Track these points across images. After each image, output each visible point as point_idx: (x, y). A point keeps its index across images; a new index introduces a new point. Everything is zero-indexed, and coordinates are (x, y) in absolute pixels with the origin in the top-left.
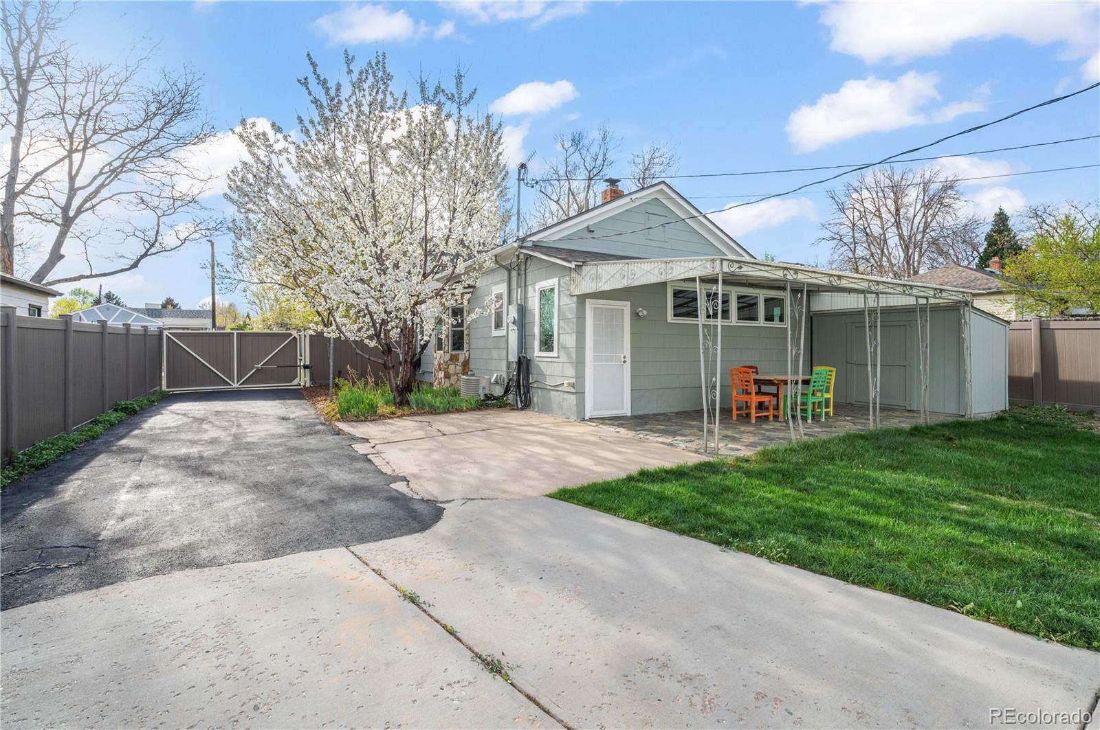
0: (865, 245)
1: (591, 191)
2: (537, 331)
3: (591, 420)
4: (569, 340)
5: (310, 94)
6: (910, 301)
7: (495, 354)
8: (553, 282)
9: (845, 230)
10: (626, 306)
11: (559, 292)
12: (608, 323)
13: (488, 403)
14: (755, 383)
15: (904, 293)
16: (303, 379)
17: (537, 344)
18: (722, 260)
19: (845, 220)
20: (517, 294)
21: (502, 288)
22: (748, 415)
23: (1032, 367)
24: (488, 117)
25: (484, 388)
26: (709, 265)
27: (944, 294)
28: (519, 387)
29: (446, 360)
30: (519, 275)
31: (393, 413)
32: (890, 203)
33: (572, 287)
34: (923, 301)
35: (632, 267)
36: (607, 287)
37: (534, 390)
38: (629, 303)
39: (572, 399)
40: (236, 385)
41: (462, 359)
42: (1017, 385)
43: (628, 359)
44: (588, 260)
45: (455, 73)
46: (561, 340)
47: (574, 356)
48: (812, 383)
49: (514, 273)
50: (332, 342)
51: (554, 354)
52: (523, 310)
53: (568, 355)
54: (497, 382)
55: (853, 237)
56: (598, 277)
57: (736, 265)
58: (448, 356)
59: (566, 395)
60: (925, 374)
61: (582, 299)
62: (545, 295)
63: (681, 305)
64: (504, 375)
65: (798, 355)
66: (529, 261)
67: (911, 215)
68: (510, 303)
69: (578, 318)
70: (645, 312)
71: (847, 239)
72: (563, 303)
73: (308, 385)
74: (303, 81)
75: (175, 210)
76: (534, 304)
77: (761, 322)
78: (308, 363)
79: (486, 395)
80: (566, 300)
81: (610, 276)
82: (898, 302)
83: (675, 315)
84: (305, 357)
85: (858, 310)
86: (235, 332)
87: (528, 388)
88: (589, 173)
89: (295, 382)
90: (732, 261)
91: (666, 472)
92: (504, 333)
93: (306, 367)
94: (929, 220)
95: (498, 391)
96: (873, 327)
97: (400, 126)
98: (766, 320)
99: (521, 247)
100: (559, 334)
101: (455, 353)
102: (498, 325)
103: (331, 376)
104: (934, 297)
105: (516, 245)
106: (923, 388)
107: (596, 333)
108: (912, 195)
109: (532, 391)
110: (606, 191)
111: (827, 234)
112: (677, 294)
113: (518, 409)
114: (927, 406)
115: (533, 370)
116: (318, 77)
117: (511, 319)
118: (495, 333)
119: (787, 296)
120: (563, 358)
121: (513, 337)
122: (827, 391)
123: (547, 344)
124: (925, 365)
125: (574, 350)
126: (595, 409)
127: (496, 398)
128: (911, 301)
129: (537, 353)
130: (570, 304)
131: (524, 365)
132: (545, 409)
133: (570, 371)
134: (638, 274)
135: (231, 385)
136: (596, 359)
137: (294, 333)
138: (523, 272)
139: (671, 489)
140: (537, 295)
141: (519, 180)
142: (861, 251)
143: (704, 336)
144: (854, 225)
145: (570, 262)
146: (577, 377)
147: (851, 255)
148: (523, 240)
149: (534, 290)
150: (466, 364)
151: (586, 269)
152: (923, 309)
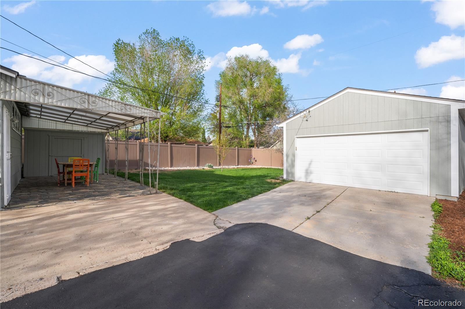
6: (92, 130)
82: (83, 129)
85: (56, 130)
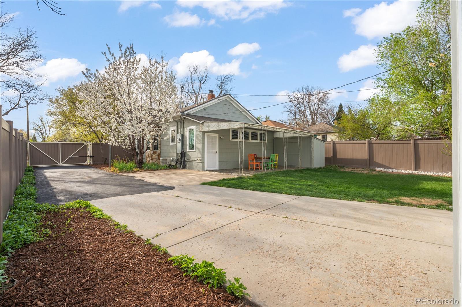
0: (299, 114)
1: (201, 89)
2: (188, 143)
3: (206, 171)
4: (200, 146)
5: (106, 58)
7: (171, 151)
8: (193, 127)
9: (293, 108)
10: (217, 135)
11: (196, 130)
12: (212, 141)
13: (170, 167)
14: (255, 159)
15: (294, 133)
16: (90, 161)
17: (188, 147)
18: (244, 124)
19: (292, 105)
20: (180, 130)
21: (175, 128)
22: (253, 168)
23: (331, 155)
24: (172, 71)
25: (169, 162)
26: (241, 125)
27: (306, 133)
28: (181, 161)
29: (152, 153)
30: (181, 124)
31: (138, 171)
32: (307, 99)
33: (201, 129)
34: (300, 135)
35: (220, 124)
36: (212, 130)
37: (187, 162)
38: (218, 134)
39: (201, 164)
40: (60, 164)
41: (158, 153)
42: (327, 160)
43: (218, 152)
44: (205, 120)
45: (161, 56)
46: (197, 146)
47: (201, 151)
48: (271, 159)
49: (179, 123)
50: (110, 146)
51: (194, 150)
52: (183, 136)
53: (199, 150)
54: (172, 161)
55: (295, 111)
56: (209, 126)
57: (248, 125)
58: (152, 152)
59: (198, 163)
60: (300, 155)
61: (204, 133)
62: (191, 131)
63: (234, 135)
64: (175, 158)
65: (265, 149)
66: (185, 119)
67: (313, 104)
68: (177, 133)
69: (202, 139)
70: (223, 137)
71: (293, 112)
72: (197, 134)
73: (92, 164)
74: (104, 53)
75: (29, 91)
76: (187, 134)
77: (259, 141)
78: (91, 155)
79: (169, 165)
80: (198, 133)
81: (213, 126)
82: (293, 136)
83: (232, 138)
84: (90, 153)
86: (60, 143)
87: (185, 161)
88: (200, 82)
89: (86, 163)
90: (247, 124)
91: (229, 179)
92: (175, 143)
93: (91, 157)
94: (319, 106)
95: (173, 164)
96: (286, 142)
97: (138, 70)
98: (260, 140)
99: (182, 115)
100: (196, 144)
101: (155, 151)
102: (173, 140)
103: (110, 159)
104: (303, 134)
105: (181, 114)
106: (300, 159)
107: (208, 143)
108: (314, 98)
109: (186, 163)
110: (209, 95)
111: (287, 110)
112: (233, 131)
113: (181, 169)
114: (301, 165)
115: (186, 156)
116: (110, 53)
117: (178, 139)
118: (171, 144)
119: (266, 133)
120: (198, 151)
121: (179, 145)
122: (276, 161)
123: (192, 147)
124: (300, 153)
125: (201, 149)
126: (208, 167)
127: (172, 166)
128: (296, 135)
129: (188, 150)
130: (200, 134)
131: (183, 154)
132: (191, 168)
133: (200, 156)
134: (222, 126)
135: (58, 164)
136: (208, 152)
137: (85, 143)
138: (182, 123)
139: (231, 182)
140: (188, 131)
141: (181, 92)
142: (298, 116)
143: (240, 145)
144: (295, 106)
145: (200, 121)
146: (202, 157)
147: (294, 118)
148: (183, 112)
149: (187, 129)
150: (159, 155)
151: (205, 124)
152: (300, 137)
